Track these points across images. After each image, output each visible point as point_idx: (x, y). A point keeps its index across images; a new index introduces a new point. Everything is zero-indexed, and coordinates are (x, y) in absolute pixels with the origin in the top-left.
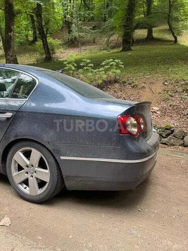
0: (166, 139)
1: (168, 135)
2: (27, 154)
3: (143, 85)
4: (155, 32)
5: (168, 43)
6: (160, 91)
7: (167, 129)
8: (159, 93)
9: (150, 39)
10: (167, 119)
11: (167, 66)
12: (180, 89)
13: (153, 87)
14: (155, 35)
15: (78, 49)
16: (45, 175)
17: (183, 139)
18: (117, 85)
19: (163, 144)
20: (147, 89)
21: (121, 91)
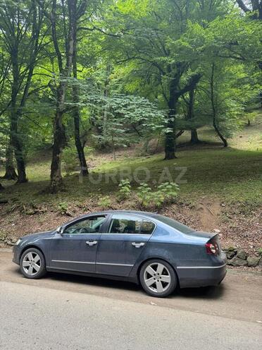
0: (231, 261)
1: (232, 256)
2: (155, 268)
3: (201, 206)
4: (200, 133)
5: (217, 147)
6: (219, 213)
7: (230, 251)
8: (218, 215)
9: (195, 143)
10: (230, 241)
11: (221, 184)
12: (237, 211)
13: (211, 209)
14: (200, 137)
15: (111, 155)
16: (167, 279)
17: (246, 259)
18: (174, 206)
19: (229, 265)
20: (205, 211)
21: (179, 212)
